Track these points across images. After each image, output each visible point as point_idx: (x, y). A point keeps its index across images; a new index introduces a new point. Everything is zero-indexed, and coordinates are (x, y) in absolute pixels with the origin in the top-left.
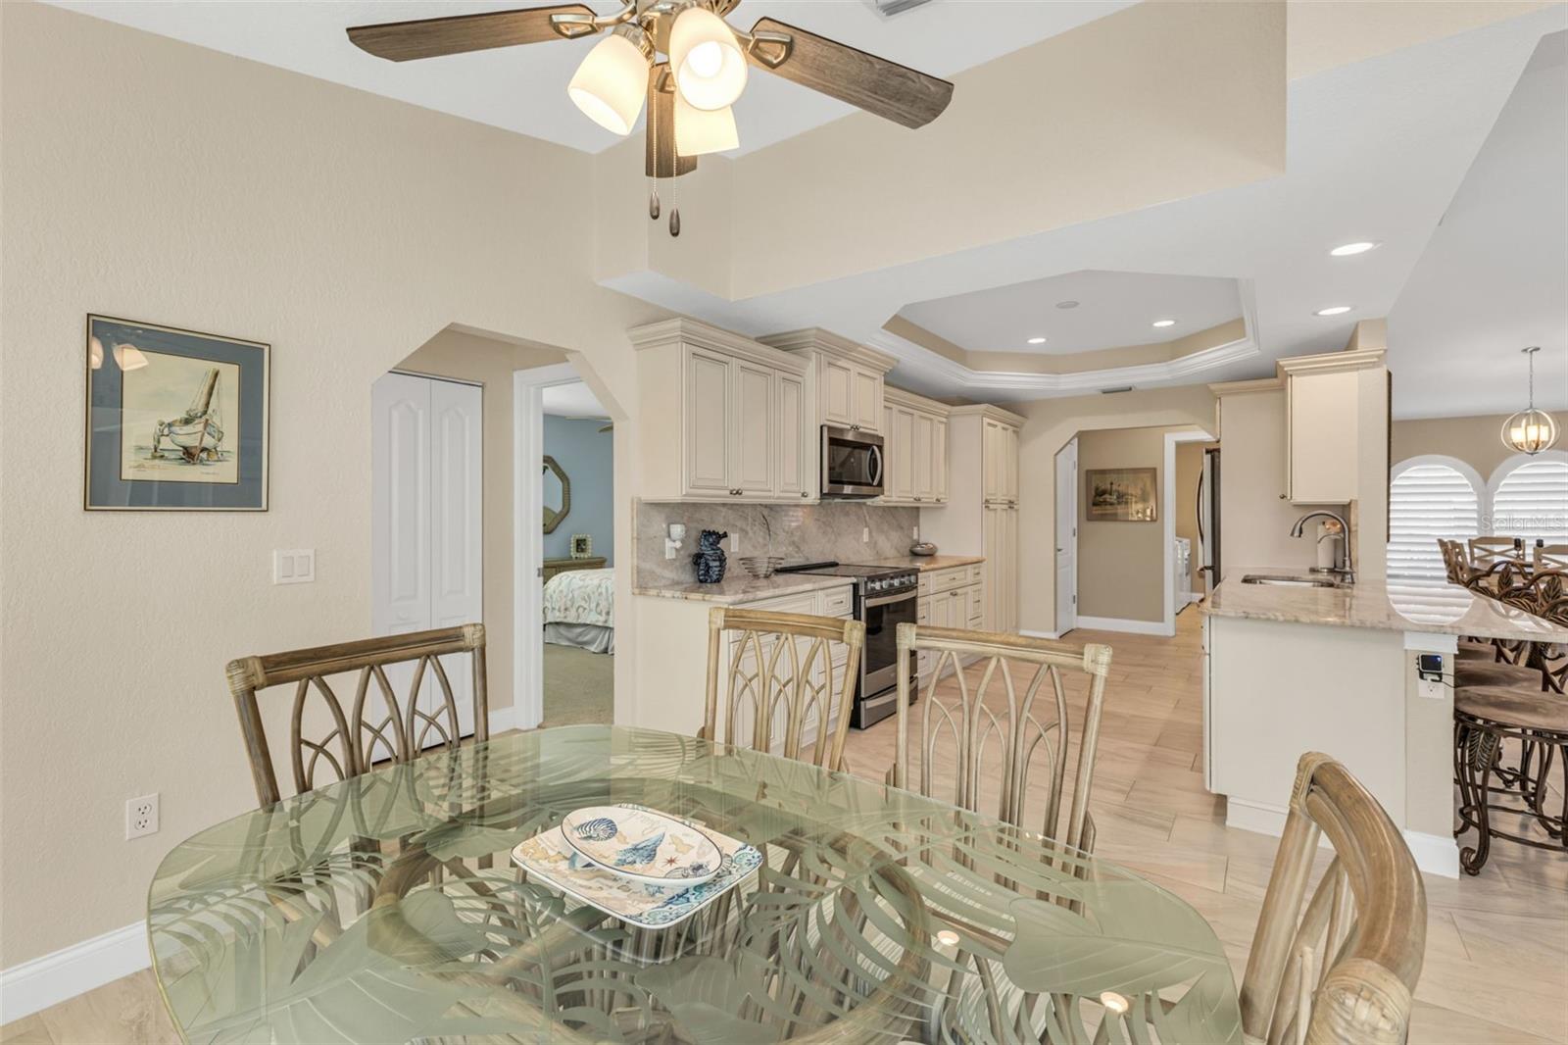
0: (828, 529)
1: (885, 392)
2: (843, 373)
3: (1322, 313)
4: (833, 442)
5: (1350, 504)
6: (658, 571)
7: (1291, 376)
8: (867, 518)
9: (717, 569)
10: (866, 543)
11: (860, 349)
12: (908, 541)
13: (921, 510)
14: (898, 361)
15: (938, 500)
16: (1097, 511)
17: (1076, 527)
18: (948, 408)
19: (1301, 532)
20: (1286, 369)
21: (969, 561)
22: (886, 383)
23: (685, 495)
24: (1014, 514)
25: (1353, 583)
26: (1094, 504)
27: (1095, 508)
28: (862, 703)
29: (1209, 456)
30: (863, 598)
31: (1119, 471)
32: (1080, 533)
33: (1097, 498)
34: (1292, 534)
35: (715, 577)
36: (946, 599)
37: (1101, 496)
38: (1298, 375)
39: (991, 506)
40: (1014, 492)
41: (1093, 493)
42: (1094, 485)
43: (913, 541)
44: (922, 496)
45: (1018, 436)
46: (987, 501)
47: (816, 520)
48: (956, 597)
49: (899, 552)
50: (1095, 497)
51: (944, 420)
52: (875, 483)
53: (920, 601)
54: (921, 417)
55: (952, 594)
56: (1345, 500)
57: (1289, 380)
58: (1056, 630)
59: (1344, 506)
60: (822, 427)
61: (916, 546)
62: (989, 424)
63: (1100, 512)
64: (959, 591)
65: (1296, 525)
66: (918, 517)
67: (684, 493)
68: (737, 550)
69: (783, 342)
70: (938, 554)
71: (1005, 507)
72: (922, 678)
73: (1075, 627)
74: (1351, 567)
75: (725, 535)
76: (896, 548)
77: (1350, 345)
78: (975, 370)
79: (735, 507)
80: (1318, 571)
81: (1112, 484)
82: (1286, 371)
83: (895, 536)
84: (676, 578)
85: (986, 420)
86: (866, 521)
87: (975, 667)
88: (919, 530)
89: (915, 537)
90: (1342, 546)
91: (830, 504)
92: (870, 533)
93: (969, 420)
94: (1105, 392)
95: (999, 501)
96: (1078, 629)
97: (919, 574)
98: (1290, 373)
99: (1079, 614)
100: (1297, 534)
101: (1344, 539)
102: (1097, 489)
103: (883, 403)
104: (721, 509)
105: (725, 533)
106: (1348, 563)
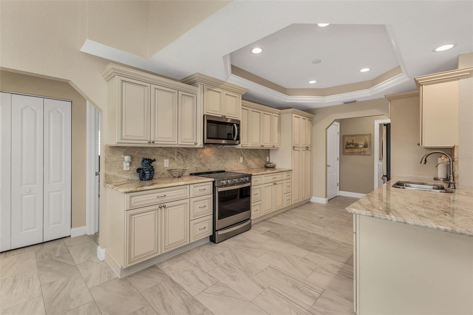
0: (221, 157)
1: (242, 103)
2: (218, 94)
3: (438, 50)
4: (208, 121)
5: (454, 147)
6: (119, 175)
7: (422, 85)
8: (242, 153)
9: (149, 175)
10: (242, 163)
11: (225, 84)
12: (264, 162)
13: (270, 150)
14: (248, 90)
15: (274, 146)
16: (347, 151)
17: (339, 157)
18: (279, 111)
19: (426, 161)
20: (419, 82)
21: (284, 170)
22: (242, 99)
23: (117, 143)
24: (309, 152)
25: (455, 188)
26: (346, 148)
27: (346, 150)
28: (216, 232)
29: (385, 127)
30: (217, 187)
31: (356, 135)
32: (341, 160)
33: (347, 146)
34: (421, 162)
35: (147, 178)
36: (271, 186)
37: (349, 145)
38: (425, 85)
39: (296, 149)
40: (309, 143)
41: (346, 144)
42: (346, 141)
43: (267, 162)
44: (264, 145)
45: (311, 122)
46: (294, 147)
47: (214, 154)
48: (276, 185)
49: (259, 166)
50: (346, 145)
51: (278, 115)
52: (235, 139)
53: (252, 188)
54: (264, 114)
55: (274, 184)
56: (452, 145)
57: (421, 87)
58: (326, 197)
59: (451, 148)
60: (204, 116)
61: (267, 164)
62: (295, 117)
63: (348, 151)
64: (277, 183)
65: (423, 158)
66: (269, 152)
67: (117, 142)
68: (168, 166)
69: (189, 81)
70: (276, 167)
71: (305, 149)
72: (253, 219)
73: (338, 195)
74: (454, 180)
75: (154, 160)
76: (257, 165)
77: (455, 66)
78: (289, 95)
79: (166, 149)
80: (438, 180)
81: (353, 140)
82: (419, 83)
83: (257, 160)
84: (130, 178)
85: (294, 115)
86: (241, 154)
87: (287, 212)
88: (269, 158)
89: (268, 160)
90: (450, 168)
91: (222, 148)
92: (244, 159)
93: (287, 115)
94: (345, 103)
95: (301, 147)
96: (340, 196)
97: (252, 177)
98: (421, 84)
99: (340, 190)
100: (423, 162)
101: (450, 165)
102: (347, 142)
103: (241, 107)
104: (159, 149)
105: (155, 159)
106: (452, 178)
